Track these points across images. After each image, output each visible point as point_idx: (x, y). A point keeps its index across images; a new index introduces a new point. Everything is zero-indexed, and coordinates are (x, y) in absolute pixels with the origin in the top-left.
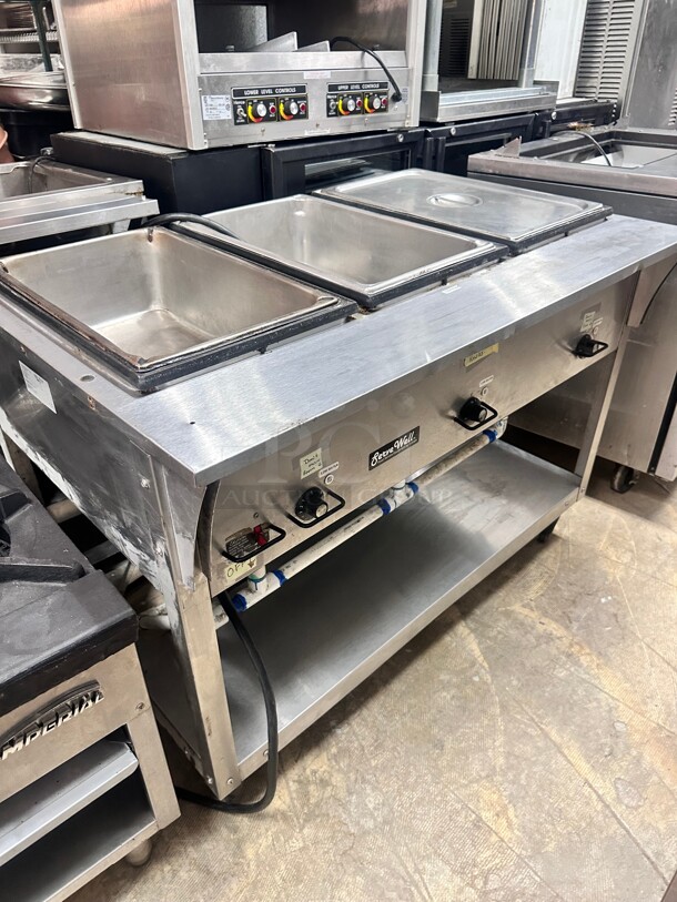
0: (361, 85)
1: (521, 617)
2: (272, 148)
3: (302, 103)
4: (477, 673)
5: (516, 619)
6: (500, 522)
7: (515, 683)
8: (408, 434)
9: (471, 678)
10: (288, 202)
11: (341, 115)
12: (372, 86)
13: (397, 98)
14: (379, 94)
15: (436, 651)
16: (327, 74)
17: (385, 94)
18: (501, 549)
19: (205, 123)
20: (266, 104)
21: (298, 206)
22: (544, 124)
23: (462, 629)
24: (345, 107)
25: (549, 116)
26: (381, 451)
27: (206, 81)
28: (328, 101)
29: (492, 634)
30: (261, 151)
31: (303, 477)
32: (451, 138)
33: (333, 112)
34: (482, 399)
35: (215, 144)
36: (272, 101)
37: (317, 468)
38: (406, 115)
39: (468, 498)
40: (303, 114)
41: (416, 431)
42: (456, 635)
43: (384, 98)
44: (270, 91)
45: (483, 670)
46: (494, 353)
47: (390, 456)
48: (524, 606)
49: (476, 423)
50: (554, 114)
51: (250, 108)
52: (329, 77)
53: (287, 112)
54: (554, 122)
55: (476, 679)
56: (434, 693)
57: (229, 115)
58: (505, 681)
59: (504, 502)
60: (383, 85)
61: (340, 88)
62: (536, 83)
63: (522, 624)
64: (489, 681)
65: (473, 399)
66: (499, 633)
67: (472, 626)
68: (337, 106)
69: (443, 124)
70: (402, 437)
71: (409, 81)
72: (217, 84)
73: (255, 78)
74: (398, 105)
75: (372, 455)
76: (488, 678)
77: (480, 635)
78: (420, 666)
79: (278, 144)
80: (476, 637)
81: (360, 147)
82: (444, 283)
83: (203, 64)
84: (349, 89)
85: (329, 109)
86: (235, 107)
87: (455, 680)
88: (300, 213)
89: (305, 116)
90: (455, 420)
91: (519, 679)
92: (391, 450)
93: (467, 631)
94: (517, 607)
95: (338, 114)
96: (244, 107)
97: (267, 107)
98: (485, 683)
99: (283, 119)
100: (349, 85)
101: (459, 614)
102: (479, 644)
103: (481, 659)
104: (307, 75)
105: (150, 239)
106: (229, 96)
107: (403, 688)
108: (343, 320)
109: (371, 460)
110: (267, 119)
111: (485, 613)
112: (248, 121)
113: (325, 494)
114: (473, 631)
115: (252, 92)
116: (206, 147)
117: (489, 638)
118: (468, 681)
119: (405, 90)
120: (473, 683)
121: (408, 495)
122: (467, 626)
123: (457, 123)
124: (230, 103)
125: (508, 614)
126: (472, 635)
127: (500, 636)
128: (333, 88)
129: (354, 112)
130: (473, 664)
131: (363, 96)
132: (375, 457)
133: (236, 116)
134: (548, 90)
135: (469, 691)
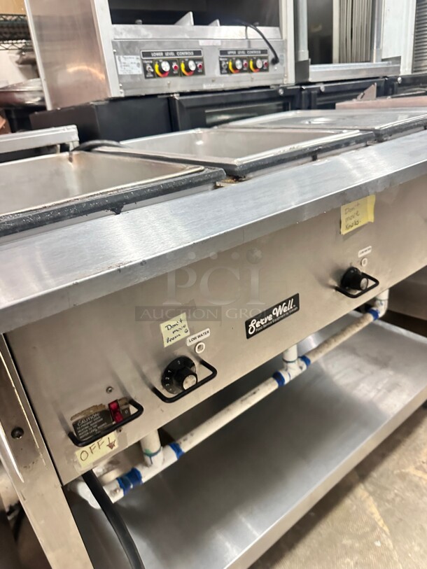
0: (246, 51)
1: (416, 479)
2: (177, 97)
3: (199, 64)
4: (378, 538)
5: (411, 481)
6: (390, 391)
7: (417, 549)
8: (287, 301)
9: (373, 543)
10: (190, 135)
11: (231, 73)
12: (255, 52)
13: (275, 61)
14: (261, 58)
15: (337, 515)
16: (219, 43)
17: (266, 58)
18: (392, 416)
19: (120, 77)
20: (170, 62)
21: (197, 137)
22: (392, 86)
23: (361, 491)
24: (234, 67)
25: (396, 80)
26: (258, 318)
27: (119, 44)
28: (221, 62)
29: (390, 496)
30: (169, 99)
31: (166, 345)
32: (320, 94)
33: (225, 70)
34: (363, 269)
35: (131, 93)
36: (175, 60)
37: (183, 335)
38: (285, 75)
39: (359, 370)
40: (199, 71)
41: (296, 298)
42: (356, 498)
43: (265, 61)
44: (172, 54)
45: (384, 535)
46: (370, 223)
47: (269, 324)
48: (417, 468)
49: (358, 292)
50: (399, 79)
51: (157, 66)
52: (220, 44)
53: (188, 69)
54: (399, 85)
55: (378, 544)
56: (338, 558)
57: (139, 71)
58: (407, 546)
59: (391, 373)
60: (264, 52)
61: (229, 53)
62: (383, 60)
63: (417, 486)
64: (391, 546)
65: (352, 268)
66: (396, 495)
67: (371, 488)
68: (228, 65)
69: (314, 83)
70: (281, 304)
71: (284, 49)
72: (128, 47)
73: (160, 43)
74: (276, 67)
75: (248, 323)
76: (389, 543)
77: (379, 498)
78: (323, 530)
79: (182, 94)
80: (375, 500)
81: (249, 98)
82: (315, 159)
83: (116, 32)
84: (237, 54)
85: (221, 69)
86: (144, 66)
87: (357, 545)
88: (200, 143)
89: (203, 73)
90: (337, 289)
91: (420, 545)
92: (270, 318)
93: (366, 494)
94: (411, 470)
95: (229, 72)
96: (153, 65)
97: (171, 65)
98: (387, 549)
99: (184, 75)
100: (237, 51)
101: (357, 477)
102: (378, 507)
103: (381, 523)
104: (201, 43)
105: (71, 160)
106: (139, 57)
107: (308, 553)
108: (210, 186)
109: (247, 328)
110: (171, 73)
111: (382, 475)
112: (155, 75)
113: (196, 363)
114: (371, 494)
115: (158, 54)
116: (123, 95)
117: (388, 501)
118: (371, 546)
119: (282, 56)
120: (376, 548)
121: (301, 368)
122: (366, 489)
123: (325, 83)
124: (140, 62)
125: (403, 477)
126: (371, 498)
127: (398, 499)
128: (223, 52)
129: (242, 71)
130: (374, 527)
131: (248, 59)
132: (252, 325)
133: (146, 72)
134: (393, 63)
135: (372, 557)
